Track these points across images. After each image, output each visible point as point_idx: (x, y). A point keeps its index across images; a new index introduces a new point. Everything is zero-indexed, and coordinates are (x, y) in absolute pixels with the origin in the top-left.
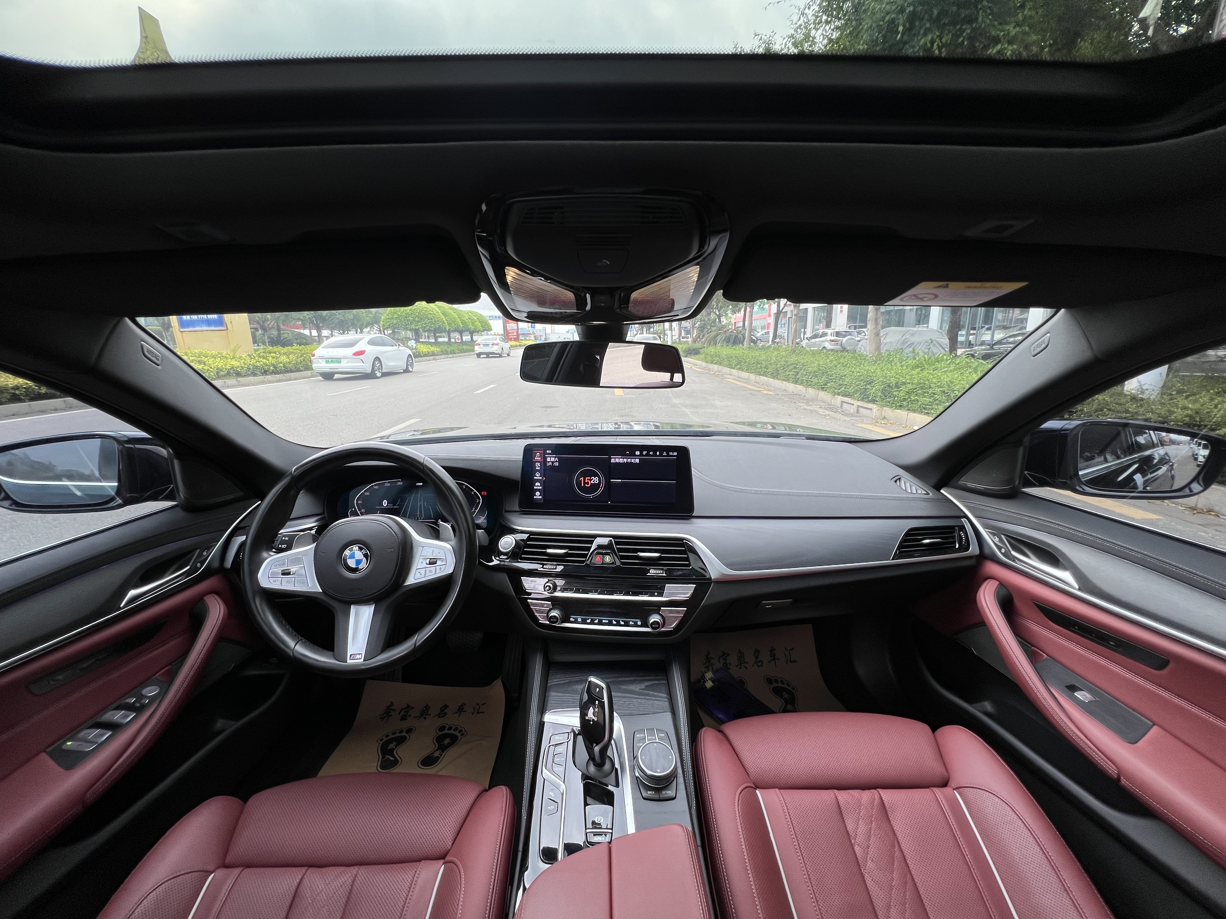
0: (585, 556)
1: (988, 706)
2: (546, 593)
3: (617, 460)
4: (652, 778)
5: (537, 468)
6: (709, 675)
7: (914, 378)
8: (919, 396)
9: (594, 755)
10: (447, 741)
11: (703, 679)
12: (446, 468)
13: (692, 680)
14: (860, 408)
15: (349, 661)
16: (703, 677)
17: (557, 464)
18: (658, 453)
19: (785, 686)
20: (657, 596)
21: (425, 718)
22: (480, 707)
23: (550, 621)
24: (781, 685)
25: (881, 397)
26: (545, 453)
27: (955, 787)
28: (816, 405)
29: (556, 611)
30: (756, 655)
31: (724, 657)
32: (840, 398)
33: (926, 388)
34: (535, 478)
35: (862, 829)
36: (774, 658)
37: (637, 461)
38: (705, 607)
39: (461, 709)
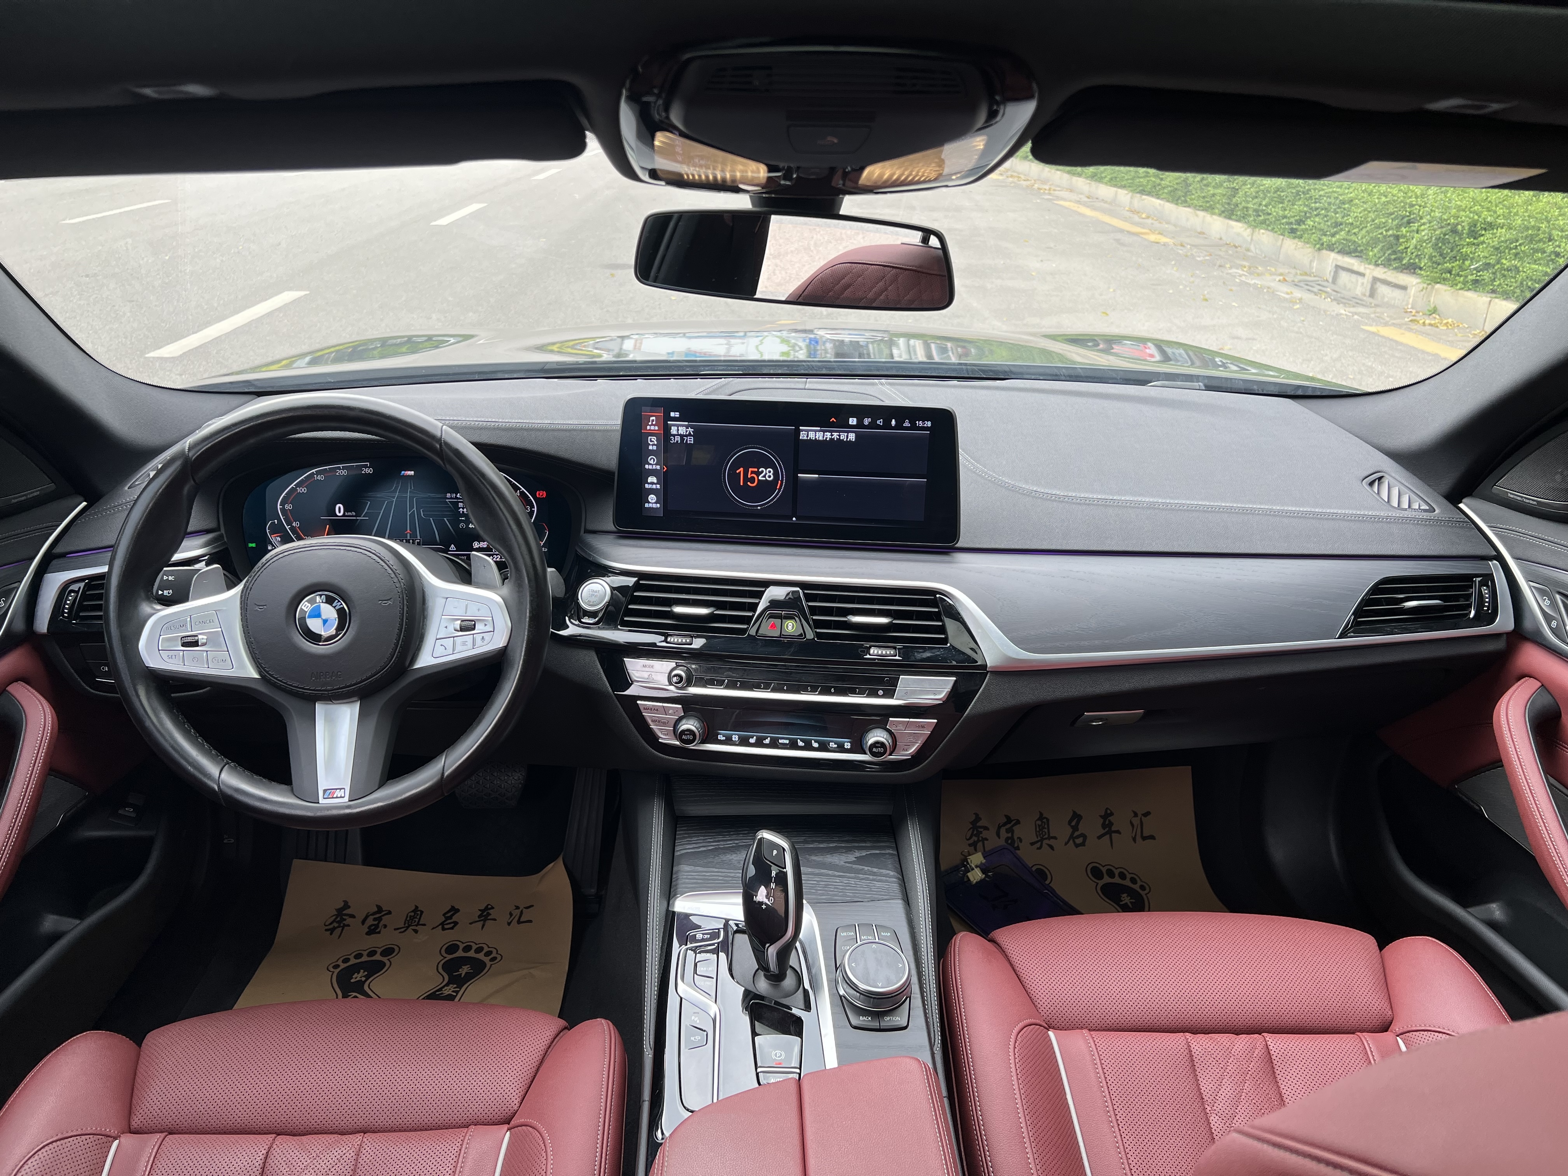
0: (747, 620)
1: (1496, 911)
2: (672, 688)
3: (812, 435)
4: (869, 996)
5: (650, 448)
6: (977, 859)
7: (1516, 214)
8: (1521, 259)
9: (768, 964)
10: (465, 970)
11: (966, 868)
12: (482, 447)
13: (943, 867)
14: (1378, 284)
15: (321, 800)
16: (965, 860)
17: (690, 440)
18: (893, 422)
19: (1127, 883)
20: (883, 696)
21: (416, 931)
22: (522, 913)
23: (682, 741)
24: (1120, 881)
25: (1431, 257)
26: (667, 418)
27: (1398, 1033)
28: (1272, 274)
29: (692, 722)
30: (1073, 824)
31: (1008, 826)
32: (1333, 258)
33: (1540, 241)
34: (647, 466)
35: (1227, 1090)
36: (1108, 828)
37: (852, 437)
38: (972, 718)
39: (485, 915)
